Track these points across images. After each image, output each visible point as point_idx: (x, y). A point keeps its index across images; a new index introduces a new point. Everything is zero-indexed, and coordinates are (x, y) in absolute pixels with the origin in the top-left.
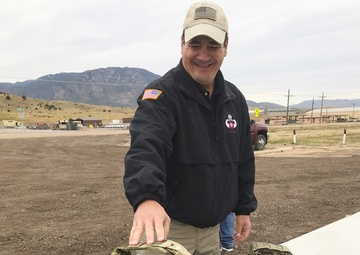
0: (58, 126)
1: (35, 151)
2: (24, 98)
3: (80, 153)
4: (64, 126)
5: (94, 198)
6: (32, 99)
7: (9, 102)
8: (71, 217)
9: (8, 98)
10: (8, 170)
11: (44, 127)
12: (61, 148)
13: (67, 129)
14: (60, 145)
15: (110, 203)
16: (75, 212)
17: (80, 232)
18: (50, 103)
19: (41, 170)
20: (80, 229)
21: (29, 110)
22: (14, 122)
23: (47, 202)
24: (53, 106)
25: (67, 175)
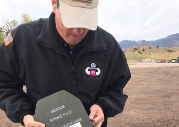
0: (171, 61)
1: (152, 73)
2: (158, 47)
3: (174, 75)
4: (174, 61)
5: (166, 100)
6: (161, 48)
7: (150, 50)
8: (148, 109)
9: (150, 48)
10: (134, 83)
11: (164, 61)
12: (166, 72)
13: (176, 62)
14: (166, 71)
15: (173, 104)
16: (152, 106)
17: (147, 117)
18: (170, 49)
19: (148, 83)
20: (148, 116)
21: (159, 53)
22: (150, 59)
23: (141, 100)
24: (171, 51)
25: (160, 87)
